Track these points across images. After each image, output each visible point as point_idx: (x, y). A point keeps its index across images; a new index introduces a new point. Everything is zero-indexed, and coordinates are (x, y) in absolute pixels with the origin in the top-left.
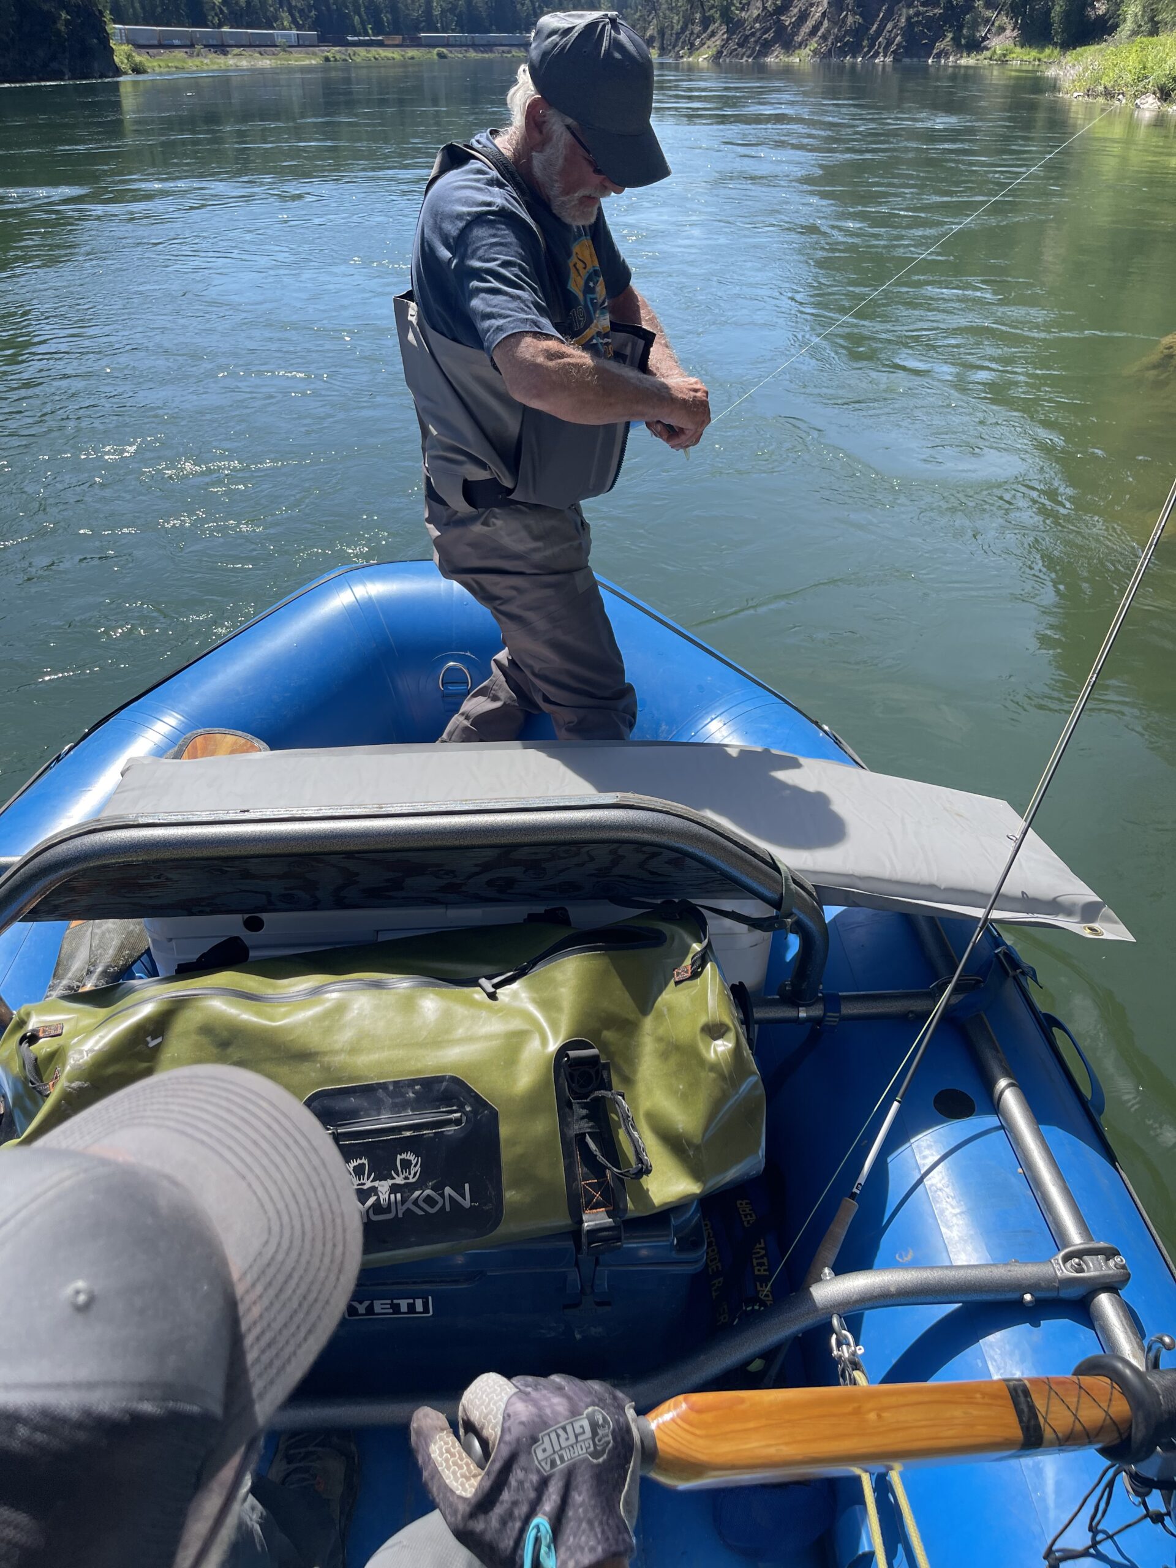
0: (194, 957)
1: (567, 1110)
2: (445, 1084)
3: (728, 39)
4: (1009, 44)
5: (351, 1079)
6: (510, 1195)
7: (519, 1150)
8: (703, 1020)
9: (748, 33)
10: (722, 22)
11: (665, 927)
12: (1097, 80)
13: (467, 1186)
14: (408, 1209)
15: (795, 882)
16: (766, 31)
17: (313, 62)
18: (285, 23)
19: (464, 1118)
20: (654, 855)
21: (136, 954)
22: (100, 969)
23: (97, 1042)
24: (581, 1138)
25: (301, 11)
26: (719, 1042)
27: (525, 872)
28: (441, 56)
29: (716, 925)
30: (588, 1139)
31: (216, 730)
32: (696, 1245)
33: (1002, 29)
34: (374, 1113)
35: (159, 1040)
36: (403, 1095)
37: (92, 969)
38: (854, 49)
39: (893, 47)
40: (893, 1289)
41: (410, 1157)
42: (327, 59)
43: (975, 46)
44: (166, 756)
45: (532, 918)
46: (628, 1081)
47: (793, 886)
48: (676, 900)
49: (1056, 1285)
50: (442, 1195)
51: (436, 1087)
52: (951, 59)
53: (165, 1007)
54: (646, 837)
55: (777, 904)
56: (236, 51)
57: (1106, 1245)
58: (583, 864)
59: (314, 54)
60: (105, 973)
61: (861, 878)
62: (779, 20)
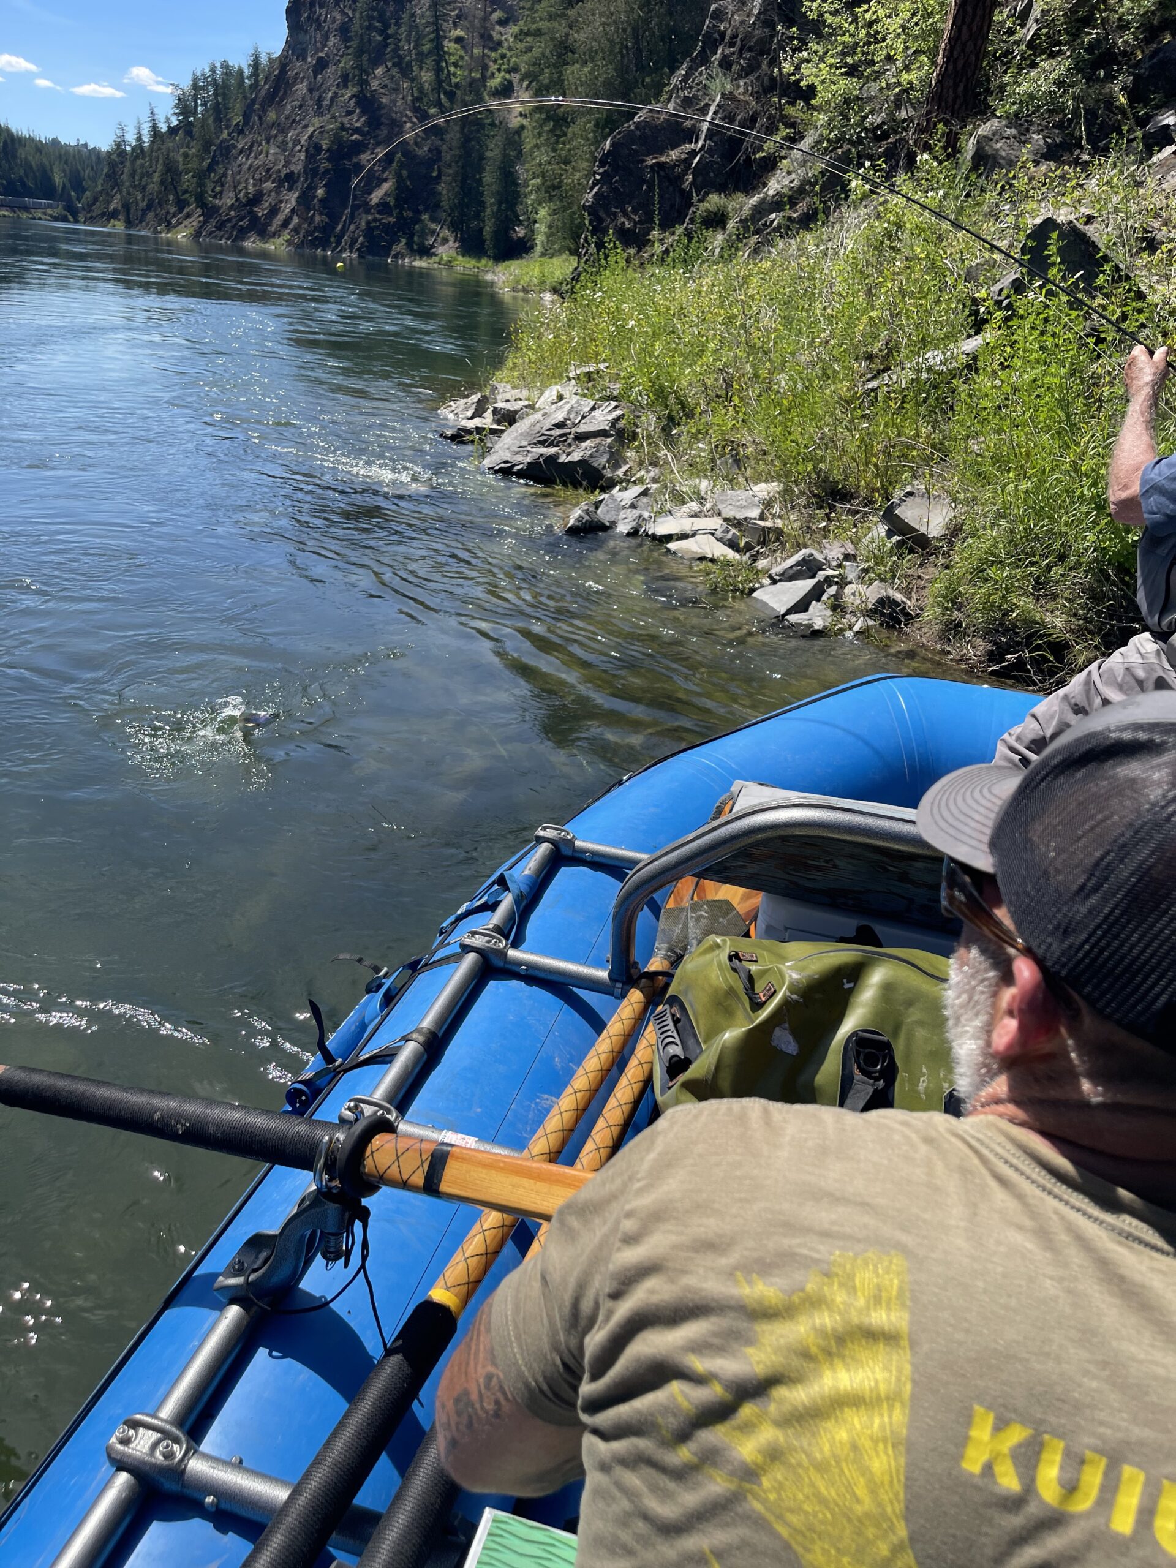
3: (205, 222)
4: (453, 253)
9: (224, 219)
10: (197, 206)
12: (518, 282)
33: (445, 241)
35: (852, 985)
38: (324, 243)
39: (357, 246)
43: (425, 252)
52: (407, 260)
53: (859, 959)
62: (251, 212)
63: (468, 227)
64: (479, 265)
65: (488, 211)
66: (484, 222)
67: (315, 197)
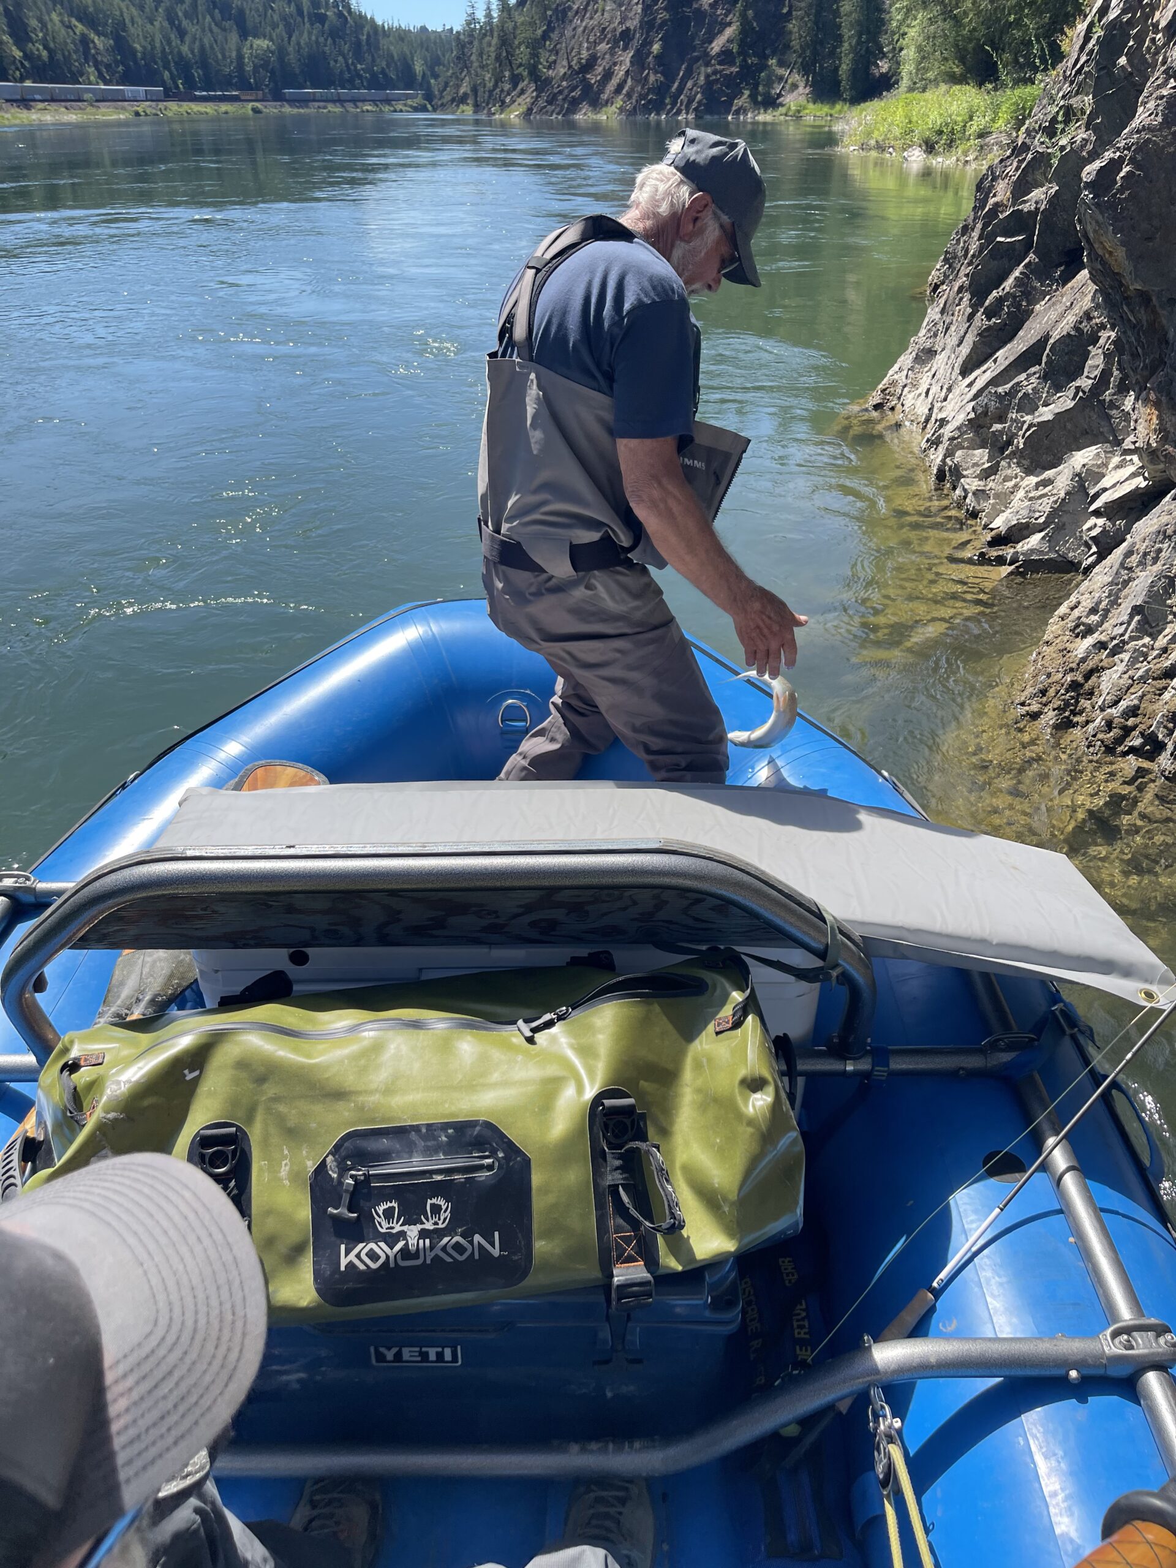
0: (237, 989)
1: (601, 1160)
2: (478, 1128)
3: (538, 97)
4: (802, 100)
5: (383, 1121)
6: (540, 1246)
7: (551, 1199)
8: (742, 1072)
9: (556, 91)
10: (530, 80)
11: (708, 976)
12: (869, 134)
13: (496, 1234)
14: (437, 1255)
15: (841, 932)
16: (573, 89)
17: (122, 117)
18: (92, 78)
19: (496, 1164)
20: (698, 901)
21: (185, 984)
22: (148, 998)
23: (135, 1074)
24: (613, 1190)
25: (108, 67)
26: (758, 1095)
27: (567, 914)
28: (256, 111)
29: (759, 973)
30: (621, 1189)
31: (278, 762)
32: (730, 1304)
33: (795, 86)
34: (405, 1155)
35: (197, 1073)
36: (435, 1138)
37: (141, 997)
38: (658, 107)
39: (694, 105)
40: (933, 1360)
41: (441, 1202)
42: (137, 114)
43: (771, 103)
44: (226, 786)
45: (575, 961)
46: (665, 1132)
47: (840, 936)
48: (722, 947)
49: (1104, 1361)
50: (471, 1242)
51: (469, 1132)
52: (750, 115)
53: (203, 1040)
54: (688, 883)
55: (822, 955)
56: (40, 105)
57: (1157, 1322)
58: (625, 909)
59: (124, 108)
60: (152, 1001)
61: (908, 930)
62: (585, 79)
63: (821, 66)
64: (833, 112)
65: (846, 45)
66: (840, 59)
67: (651, 53)
